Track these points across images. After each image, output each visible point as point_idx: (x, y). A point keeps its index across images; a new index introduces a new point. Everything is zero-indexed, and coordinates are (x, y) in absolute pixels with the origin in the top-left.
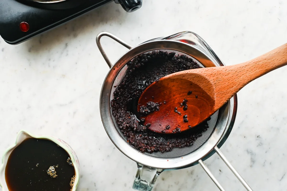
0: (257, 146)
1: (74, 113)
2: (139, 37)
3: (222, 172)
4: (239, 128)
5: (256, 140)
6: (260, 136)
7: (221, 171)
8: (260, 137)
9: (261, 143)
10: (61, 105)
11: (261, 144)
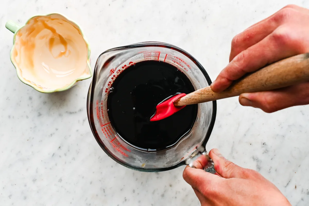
0: (263, 153)
1: (84, 121)
4: (245, 135)
5: (262, 147)
6: (266, 143)
9: (267, 150)
10: (71, 113)
11: (266, 151)
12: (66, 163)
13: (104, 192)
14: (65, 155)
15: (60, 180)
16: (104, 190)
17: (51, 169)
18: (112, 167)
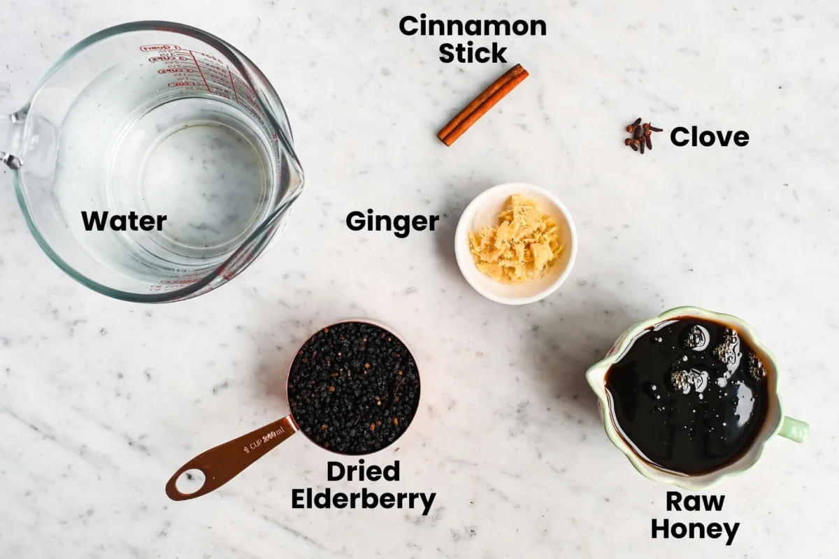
0: (451, 530)
1: (524, 127)
2: (692, 270)
3: (394, 454)
4: (493, 490)
5: (466, 528)
6: (474, 536)
7: (396, 450)
8: (472, 535)
9: (459, 537)
10: (540, 97)
11: (456, 537)
12: (426, 84)
13: (361, 173)
14: (445, 84)
15: (386, 72)
16: (366, 172)
17: (412, 50)
18: (419, 191)
